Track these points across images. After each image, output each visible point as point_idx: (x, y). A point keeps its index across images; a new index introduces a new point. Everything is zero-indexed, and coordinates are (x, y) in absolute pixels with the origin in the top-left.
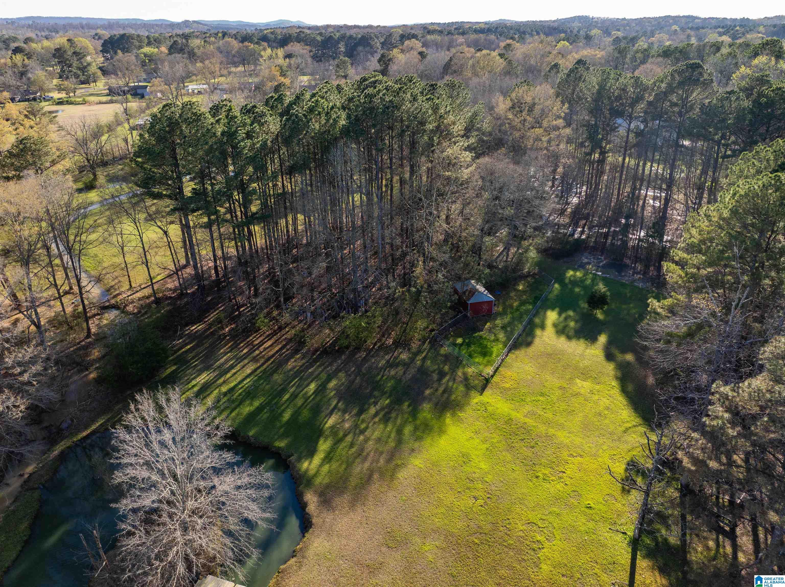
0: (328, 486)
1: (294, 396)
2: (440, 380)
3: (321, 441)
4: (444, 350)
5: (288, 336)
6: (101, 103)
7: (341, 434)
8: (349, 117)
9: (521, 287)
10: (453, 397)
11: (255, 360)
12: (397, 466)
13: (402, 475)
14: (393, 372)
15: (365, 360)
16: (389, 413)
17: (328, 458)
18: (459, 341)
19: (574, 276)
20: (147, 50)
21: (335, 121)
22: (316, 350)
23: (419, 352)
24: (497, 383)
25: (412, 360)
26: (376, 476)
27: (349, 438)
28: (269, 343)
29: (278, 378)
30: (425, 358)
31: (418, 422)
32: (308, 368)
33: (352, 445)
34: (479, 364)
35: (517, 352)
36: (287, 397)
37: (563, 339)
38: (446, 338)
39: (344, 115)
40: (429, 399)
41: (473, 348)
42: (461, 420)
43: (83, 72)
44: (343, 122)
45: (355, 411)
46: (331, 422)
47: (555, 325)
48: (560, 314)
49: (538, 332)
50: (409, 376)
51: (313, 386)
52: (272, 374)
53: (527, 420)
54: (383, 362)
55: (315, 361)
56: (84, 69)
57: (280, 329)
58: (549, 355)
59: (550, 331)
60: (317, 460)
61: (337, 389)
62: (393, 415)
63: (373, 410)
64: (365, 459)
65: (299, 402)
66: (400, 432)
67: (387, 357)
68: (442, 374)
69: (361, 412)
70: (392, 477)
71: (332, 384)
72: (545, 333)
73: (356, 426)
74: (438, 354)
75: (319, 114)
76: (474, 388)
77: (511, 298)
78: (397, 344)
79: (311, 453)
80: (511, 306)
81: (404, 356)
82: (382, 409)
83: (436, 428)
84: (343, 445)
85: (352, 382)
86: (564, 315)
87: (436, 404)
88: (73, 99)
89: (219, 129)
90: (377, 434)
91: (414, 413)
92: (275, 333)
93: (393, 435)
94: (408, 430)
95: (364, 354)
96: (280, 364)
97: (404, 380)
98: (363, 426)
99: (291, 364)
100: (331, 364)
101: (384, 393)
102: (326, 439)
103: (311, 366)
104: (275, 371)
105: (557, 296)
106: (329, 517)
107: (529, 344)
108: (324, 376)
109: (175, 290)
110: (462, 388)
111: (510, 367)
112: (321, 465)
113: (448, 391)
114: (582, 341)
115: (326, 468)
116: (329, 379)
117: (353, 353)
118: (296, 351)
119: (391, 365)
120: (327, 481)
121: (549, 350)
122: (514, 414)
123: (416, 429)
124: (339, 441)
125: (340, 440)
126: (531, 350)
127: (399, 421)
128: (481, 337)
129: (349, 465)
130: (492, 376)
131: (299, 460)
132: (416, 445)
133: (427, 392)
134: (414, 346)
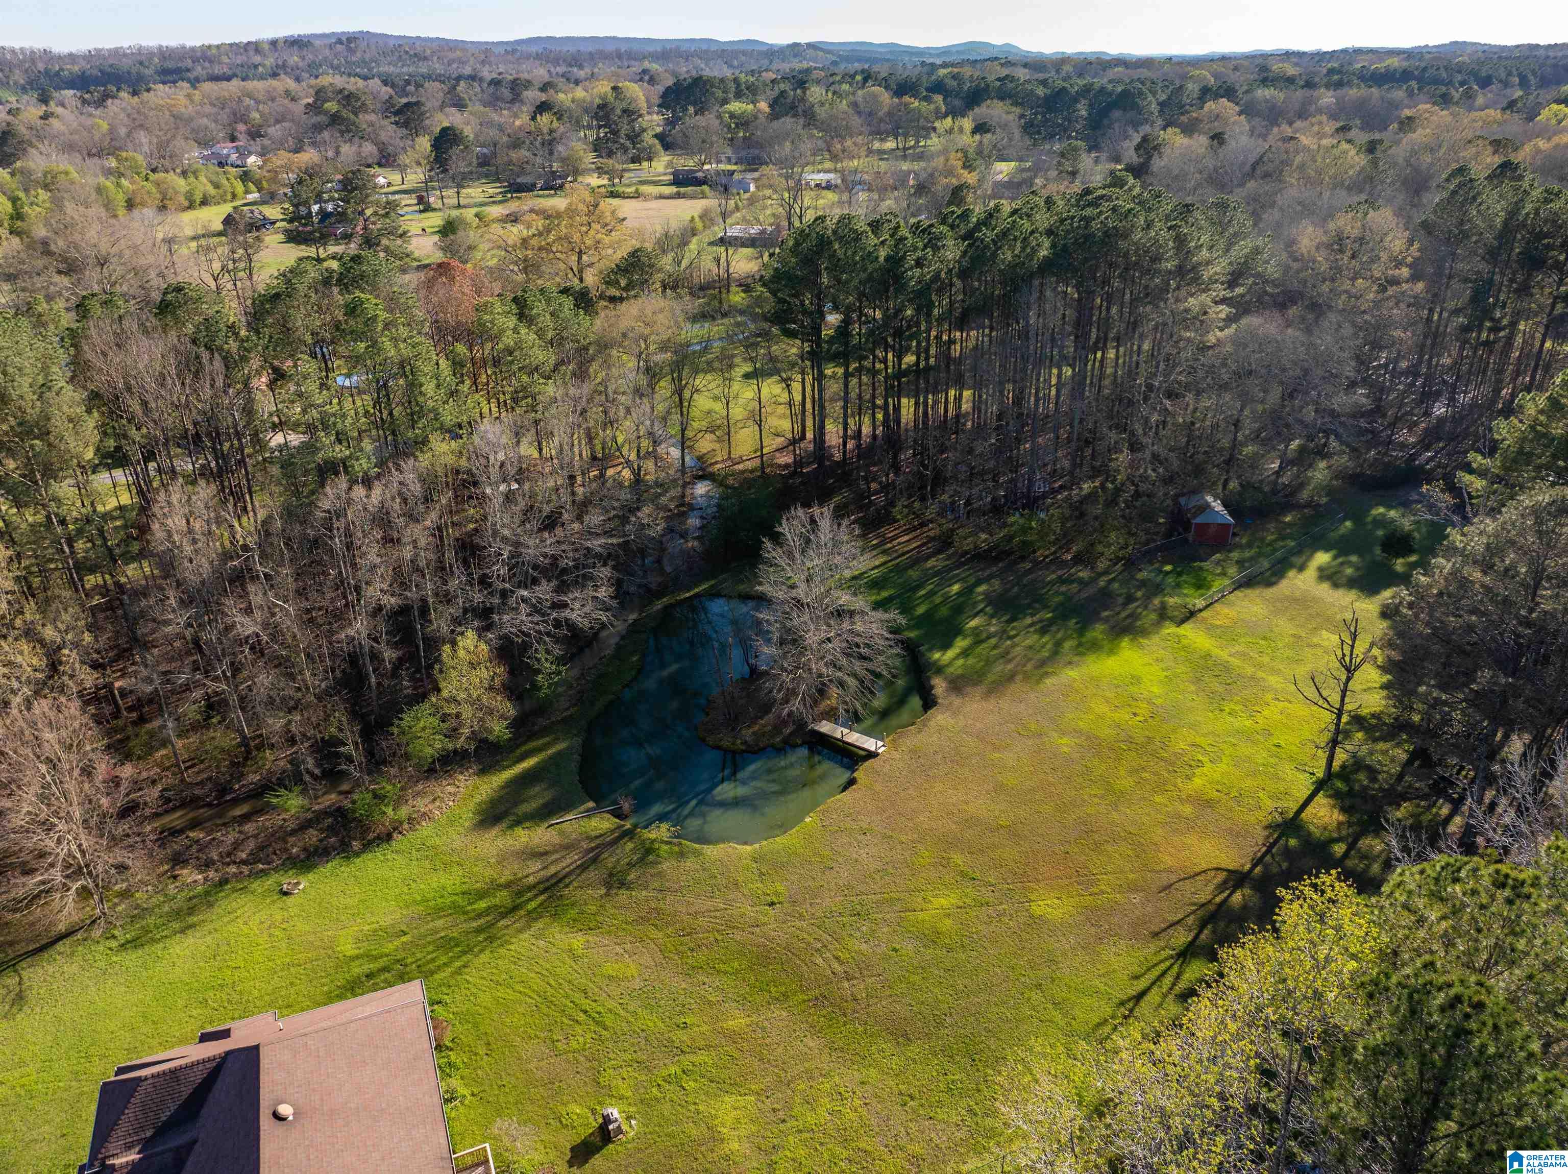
0: (962, 676)
1: (932, 593)
2: (1125, 605)
3: (959, 639)
4: (1142, 575)
5: (931, 534)
6: (662, 197)
7: (984, 636)
8: (1053, 246)
9: (1288, 519)
10: (1139, 623)
11: (885, 552)
12: (1047, 673)
13: (1048, 681)
14: (1063, 588)
15: (1030, 571)
16: (1050, 625)
17: (965, 653)
18: (1168, 568)
19: (1383, 515)
20: (736, 106)
21: (1034, 251)
22: (967, 553)
23: (1106, 572)
24: (1204, 619)
25: (1093, 580)
26: (1019, 677)
27: (993, 641)
28: (906, 538)
29: (913, 574)
30: (1113, 580)
31: (1084, 640)
32: (951, 570)
33: (995, 647)
34: (1186, 595)
35: (1248, 591)
36: (923, 592)
37: (1325, 586)
38: (1151, 562)
39: (1047, 243)
40: (1106, 620)
41: (1184, 577)
42: (1141, 647)
43: (633, 143)
44: (1043, 253)
45: (1005, 618)
46: (973, 623)
47: (1320, 569)
48: (1335, 557)
49: (1292, 573)
50: (1084, 595)
51: (956, 588)
52: (906, 569)
53: (1230, 659)
54: (1054, 576)
55: (963, 564)
56: (635, 137)
57: (922, 525)
58: (1296, 600)
59: (1311, 572)
60: (950, 654)
61: (986, 594)
62: (1054, 628)
63: (1028, 621)
64: (1010, 661)
65: (938, 599)
66: (1058, 644)
67: (1059, 573)
68: (1130, 599)
69: (1013, 619)
70: (1039, 681)
71: (982, 588)
72: (1301, 577)
73: (1004, 631)
74: (1133, 577)
75: (1015, 239)
76: (1172, 619)
77: (1268, 530)
78: (1078, 559)
79: (946, 646)
80: (1263, 539)
81: (1084, 574)
82: (1041, 621)
83: (1106, 648)
84: (984, 645)
85: (1007, 591)
86: (1340, 560)
87: (1113, 628)
88: (621, 189)
89: (883, 254)
90: (1028, 642)
91: (1081, 632)
92: (915, 529)
93: (1048, 646)
94: (1068, 645)
95: (1028, 565)
96: (916, 562)
97: (1076, 598)
98: (1012, 633)
99: (931, 563)
100: (982, 570)
101: (1045, 607)
102: (965, 637)
103: (958, 567)
104: (911, 566)
105: (1342, 536)
106: (957, 701)
107: (1270, 584)
108: (972, 580)
109: (787, 466)
110: (1153, 616)
111: (1231, 604)
112: (957, 657)
113: (1134, 616)
114: (1354, 591)
115: (961, 662)
116: (979, 583)
117: (1015, 563)
118: (939, 551)
119: (1062, 581)
120: (960, 671)
121: (1298, 594)
122: (1216, 651)
123: (1080, 645)
124: (978, 642)
125: (982, 641)
126: (1270, 592)
127: (1059, 635)
128: (1201, 568)
129: (989, 663)
130: (1200, 610)
131: (931, 649)
132: (1076, 659)
133: (1106, 613)
134: (1102, 565)
